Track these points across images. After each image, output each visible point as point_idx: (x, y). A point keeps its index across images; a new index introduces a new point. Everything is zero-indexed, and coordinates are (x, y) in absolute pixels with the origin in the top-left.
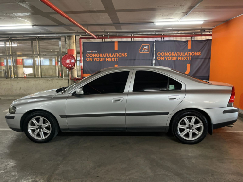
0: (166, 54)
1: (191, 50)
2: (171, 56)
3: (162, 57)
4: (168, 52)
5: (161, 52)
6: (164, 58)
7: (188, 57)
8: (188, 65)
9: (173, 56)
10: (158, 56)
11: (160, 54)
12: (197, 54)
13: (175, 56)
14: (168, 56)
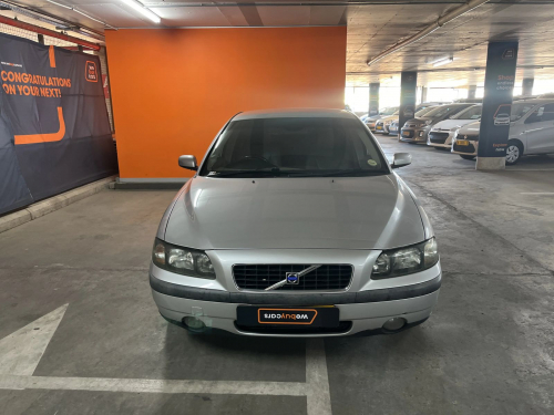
0: (17, 77)
1: (57, 73)
2: (29, 84)
3: (12, 84)
4: (21, 71)
5: (7, 68)
6: (16, 88)
7: (56, 90)
8: (60, 109)
9: (33, 85)
10: (3, 82)
11: (5, 76)
12: (66, 83)
13: (35, 85)
14: (23, 84)
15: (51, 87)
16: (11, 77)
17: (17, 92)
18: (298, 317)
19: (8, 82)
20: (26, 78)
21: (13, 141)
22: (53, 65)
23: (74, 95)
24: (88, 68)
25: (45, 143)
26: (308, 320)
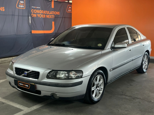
0: (38, 11)
1: (54, 10)
2: (41, 14)
3: (35, 14)
4: (39, 9)
5: (34, 9)
6: (37, 15)
7: (53, 16)
8: (53, 23)
9: (43, 14)
10: (32, 13)
11: (33, 11)
12: (58, 13)
13: (44, 14)
14: (39, 14)
15: (51, 15)
16: (35, 11)
17: (37, 16)
18: (26, 86)
19: (34, 13)
20: (41, 12)
21: (31, 32)
22: (53, 7)
23: (60, 18)
24: (68, 7)
25: (44, 34)
26: (28, 87)
